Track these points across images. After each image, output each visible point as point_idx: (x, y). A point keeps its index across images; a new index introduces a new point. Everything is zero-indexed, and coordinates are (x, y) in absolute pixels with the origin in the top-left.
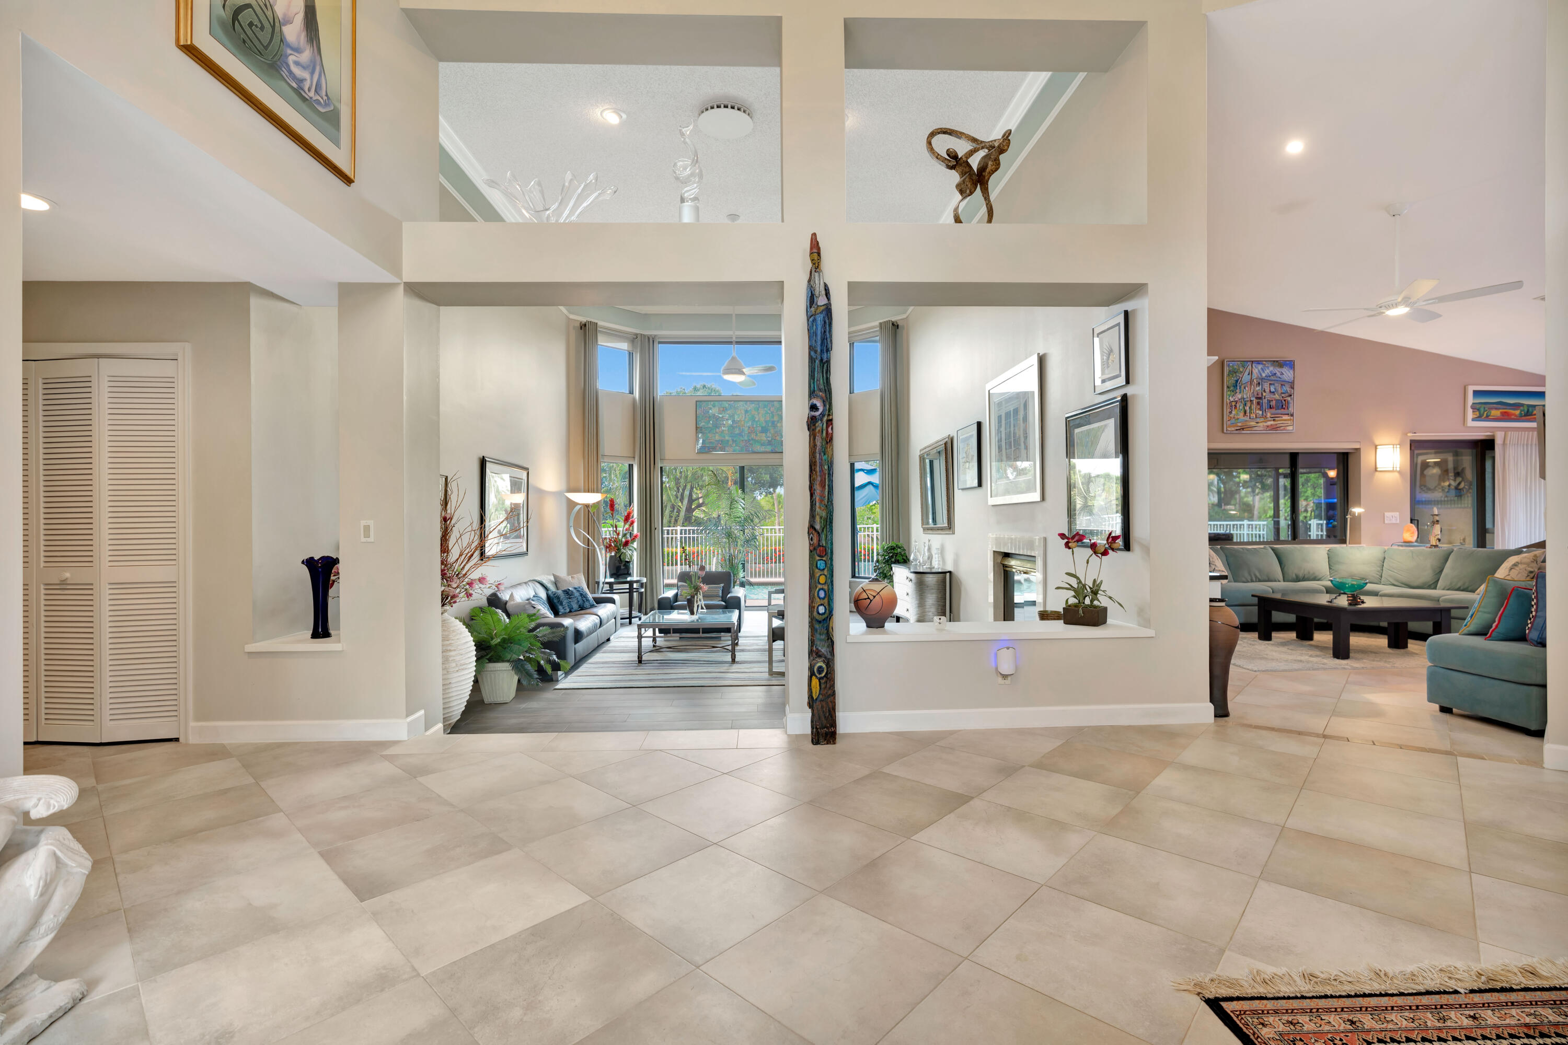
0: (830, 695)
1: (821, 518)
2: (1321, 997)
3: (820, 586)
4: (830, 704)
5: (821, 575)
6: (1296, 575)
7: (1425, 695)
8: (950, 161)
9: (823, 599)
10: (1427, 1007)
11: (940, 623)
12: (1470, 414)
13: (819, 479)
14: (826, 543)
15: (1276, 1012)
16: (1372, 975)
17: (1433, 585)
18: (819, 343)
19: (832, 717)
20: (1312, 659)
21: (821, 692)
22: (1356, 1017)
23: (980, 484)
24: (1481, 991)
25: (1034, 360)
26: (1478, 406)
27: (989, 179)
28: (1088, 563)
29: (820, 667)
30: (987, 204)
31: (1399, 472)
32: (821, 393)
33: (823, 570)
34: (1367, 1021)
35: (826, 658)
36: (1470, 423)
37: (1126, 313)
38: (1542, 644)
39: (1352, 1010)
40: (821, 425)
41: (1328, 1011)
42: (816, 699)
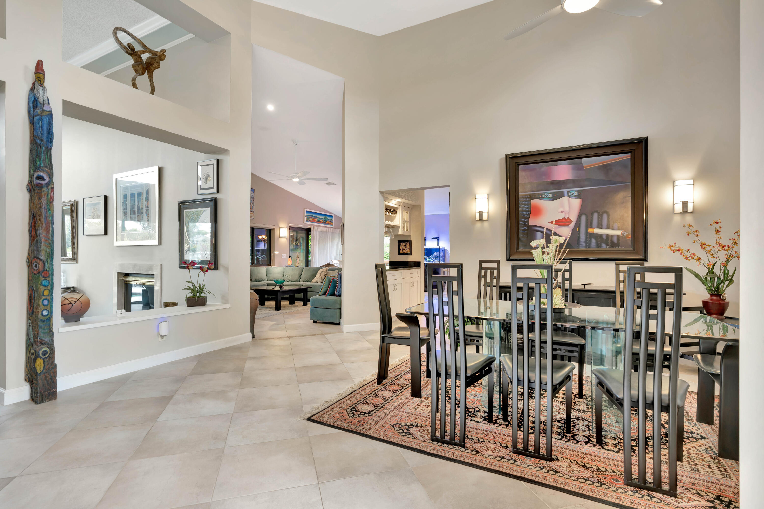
0: (52, 368)
1: (46, 252)
2: (331, 405)
3: (44, 297)
4: (52, 374)
5: (45, 290)
6: (256, 280)
7: (310, 318)
8: (129, 50)
9: (47, 305)
10: (352, 397)
11: (121, 313)
12: (305, 219)
13: (44, 226)
14: (49, 268)
15: (324, 413)
16: (339, 396)
17: (299, 281)
18: (45, 135)
19: (53, 382)
20: (269, 312)
21: (45, 368)
22: (341, 406)
23: (106, 233)
24: (359, 389)
25: (156, 169)
26: (307, 216)
27: (153, 71)
28: (198, 276)
29: (45, 351)
30: (151, 84)
31: (286, 238)
32: (46, 169)
33: (47, 286)
34: (343, 405)
35: (48, 344)
36: (305, 222)
37: (218, 160)
38: (340, 295)
39: (339, 405)
40: (47, 190)
41: (335, 407)
42: (40, 373)
